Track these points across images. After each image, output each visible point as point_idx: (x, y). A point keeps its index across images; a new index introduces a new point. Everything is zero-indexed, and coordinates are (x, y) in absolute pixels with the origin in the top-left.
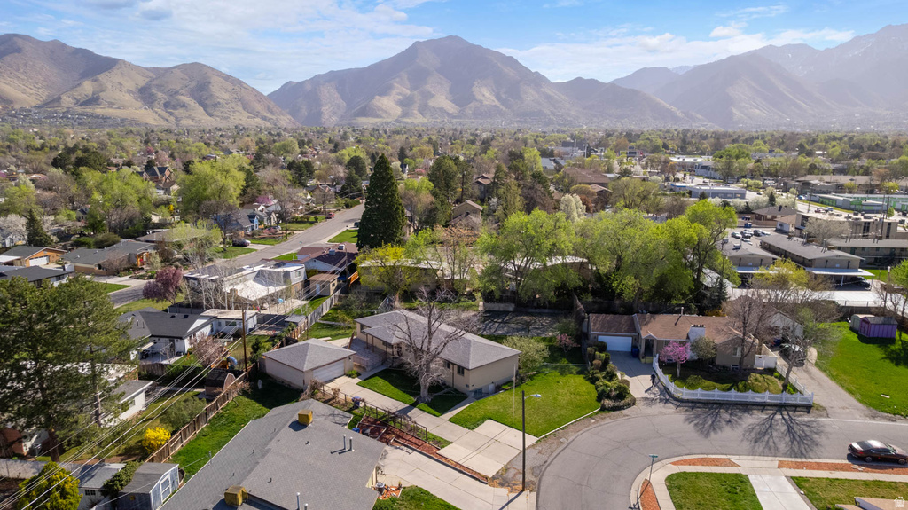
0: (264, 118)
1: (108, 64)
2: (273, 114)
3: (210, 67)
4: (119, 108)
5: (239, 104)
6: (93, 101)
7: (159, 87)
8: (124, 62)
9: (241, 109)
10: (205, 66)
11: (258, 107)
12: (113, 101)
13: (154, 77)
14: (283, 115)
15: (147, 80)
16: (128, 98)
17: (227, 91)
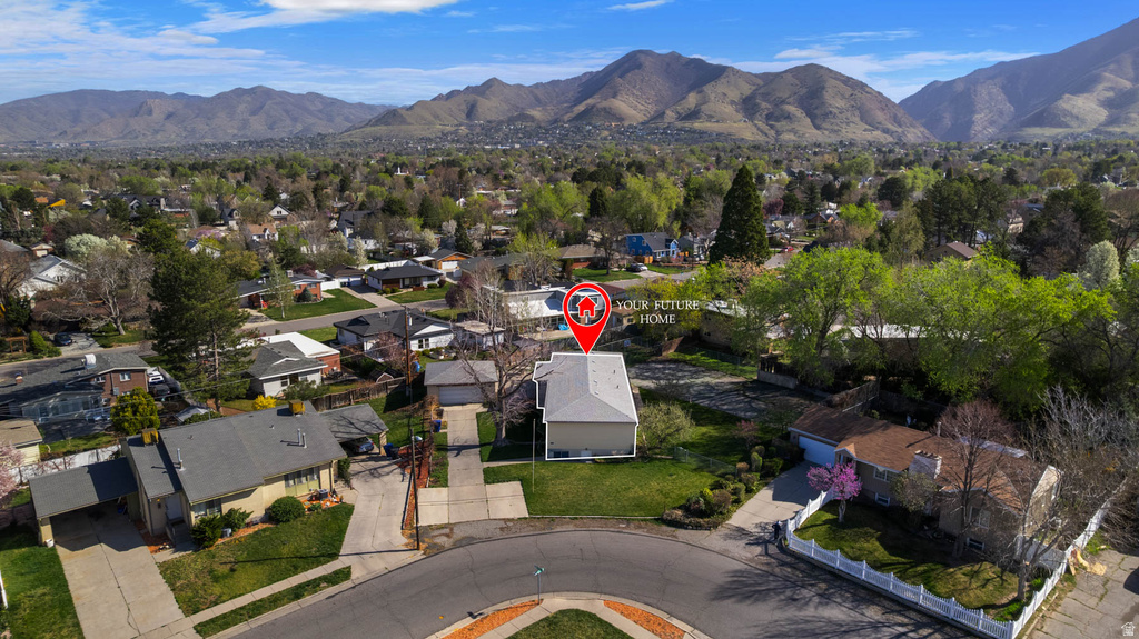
0: (886, 131)
1: (718, 72)
2: (900, 126)
3: (828, 69)
4: (717, 122)
5: (857, 113)
6: (694, 114)
7: (765, 96)
8: (733, 69)
9: (857, 119)
10: (822, 67)
11: (880, 116)
12: (712, 114)
13: (762, 83)
14: (914, 127)
15: (754, 88)
16: (729, 109)
17: (843, 97)
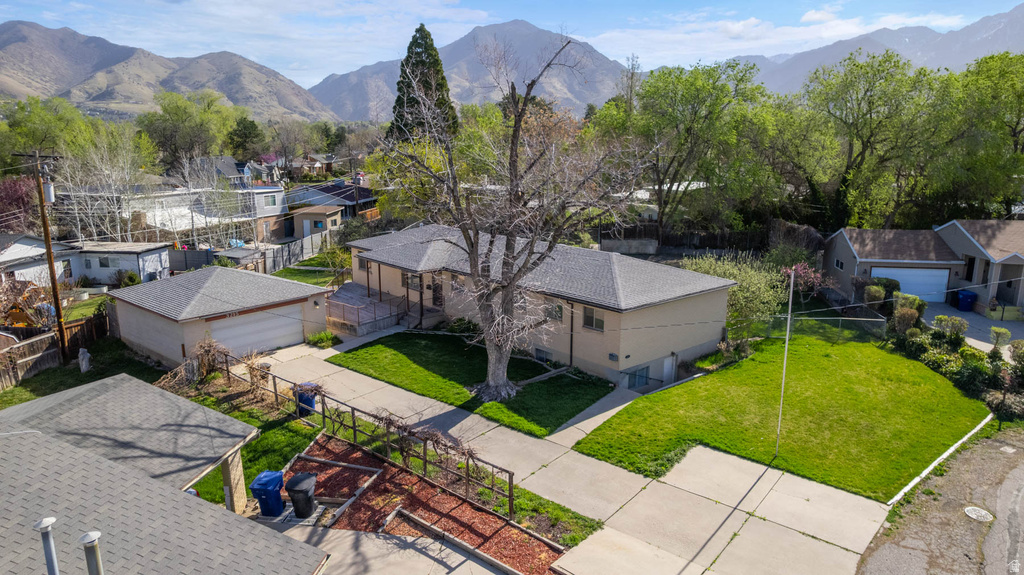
0: (303, 114)
1: (126, 54)
2: (313, 110)
3: (241, 57)
4: (136, 103)
5: (275, 98)
6: (107, 94)
7: (183, 79)
8: (143, 51)
9: (276, 103)
10: (235, 55)
11: (296, 101)
12: (130, 95)
13: (177, 68)
14: (325, 111)
15: (169, 71)
16: (147, 92)
17: (260, 83)
